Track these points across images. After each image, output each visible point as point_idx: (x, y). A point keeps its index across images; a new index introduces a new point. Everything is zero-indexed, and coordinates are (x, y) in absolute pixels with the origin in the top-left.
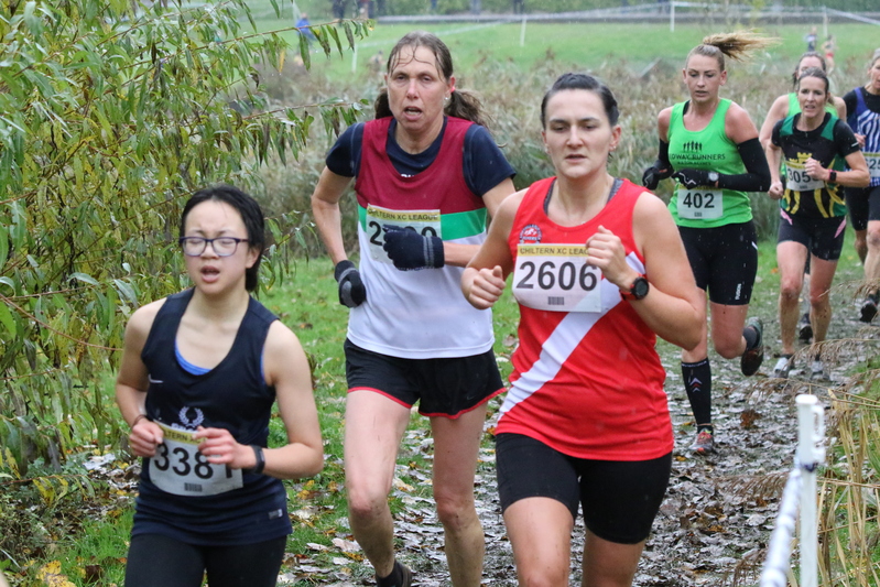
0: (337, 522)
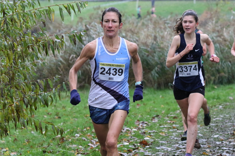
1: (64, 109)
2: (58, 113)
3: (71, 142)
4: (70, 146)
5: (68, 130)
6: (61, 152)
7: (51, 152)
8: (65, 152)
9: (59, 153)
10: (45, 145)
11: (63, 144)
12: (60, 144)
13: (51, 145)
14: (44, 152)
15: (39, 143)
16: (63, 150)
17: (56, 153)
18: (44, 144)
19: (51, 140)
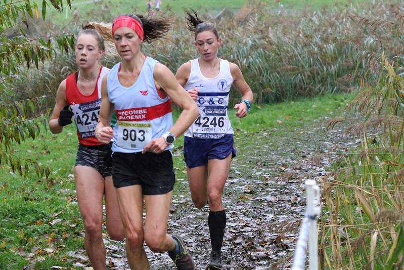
0: (67, 254)
1: (55, 141)
2: (47, 146)
3: (63, 186)
4: (62, 190)
5: (60, 169)
6: (49, 199)
7: (35, 199)
8: (54, 200)
9: (46, 200)
10: (28, 190)
11: (52, 188)
12: (47, 188)
13: (36, 190)
14: (26, 199)
15: (20, 188)
16: (51, 197)
17: (42, 200)
18: (26, 189)
19: (36, 182)
